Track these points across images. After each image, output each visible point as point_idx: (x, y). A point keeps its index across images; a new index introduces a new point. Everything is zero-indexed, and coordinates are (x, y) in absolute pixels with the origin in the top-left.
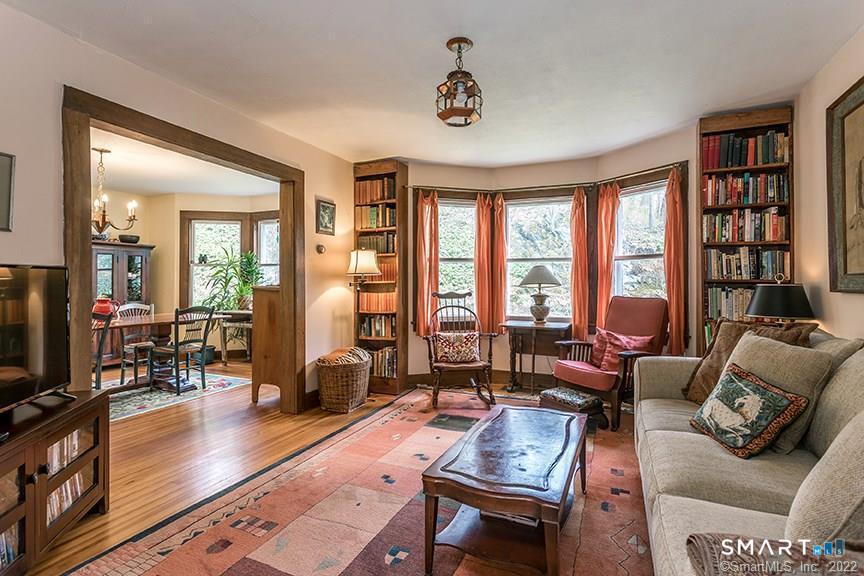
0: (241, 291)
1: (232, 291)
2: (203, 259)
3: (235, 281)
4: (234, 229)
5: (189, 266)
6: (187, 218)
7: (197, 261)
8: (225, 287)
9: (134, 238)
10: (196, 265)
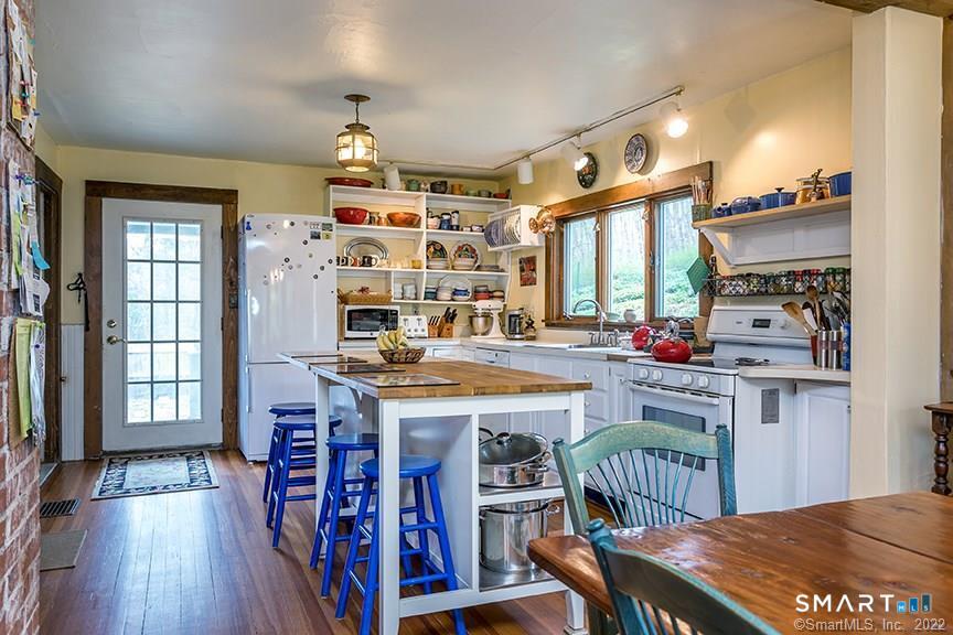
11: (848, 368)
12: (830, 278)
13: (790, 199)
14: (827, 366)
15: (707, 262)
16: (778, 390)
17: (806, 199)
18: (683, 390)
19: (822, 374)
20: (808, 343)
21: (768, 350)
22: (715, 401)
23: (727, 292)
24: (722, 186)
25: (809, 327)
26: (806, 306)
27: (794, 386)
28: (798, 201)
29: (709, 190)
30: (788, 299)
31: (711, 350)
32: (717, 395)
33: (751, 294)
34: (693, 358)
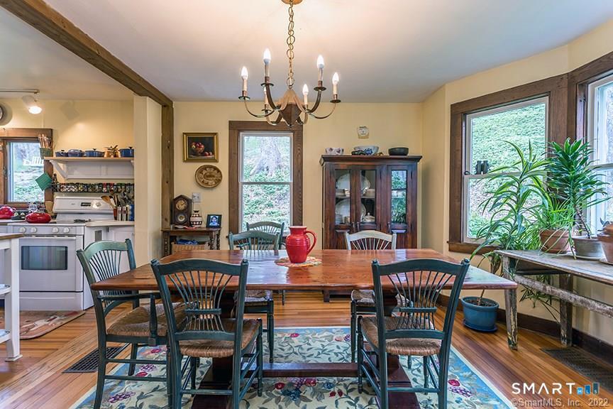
0: (549, 218)
1: (530, 217)
2: (482, 168)
3: (535, 199)
4: (536, 113)
5: (462, 179)
6: (461, 112)
7: (473, 171)
8: (516, 211)
9: (402, 151)
10: (473, 177)
11: (132, 220)
12: (119, 187)
13: (101, 155)
14: (122, 220)
15: (51, 176)
16: (101, 231)
17: (109, 156)
18: (52, 235)
19: (119, 223)
20: (112, 212)
21: (90, 215)
22: (74, 238)
23: (65, 190)
24: (59, 141)
25: (112, 206)
26: (111, 197)
27: (107, 228)
28: (105, 156)
29: (51, 143)
30: (104, 195)
31: (55, 217)
32: (75, 235)
33: (79, 191)
34: (52, 221)
